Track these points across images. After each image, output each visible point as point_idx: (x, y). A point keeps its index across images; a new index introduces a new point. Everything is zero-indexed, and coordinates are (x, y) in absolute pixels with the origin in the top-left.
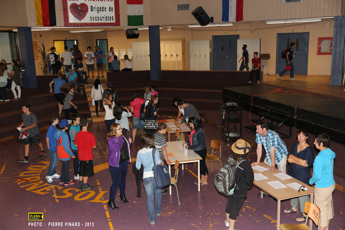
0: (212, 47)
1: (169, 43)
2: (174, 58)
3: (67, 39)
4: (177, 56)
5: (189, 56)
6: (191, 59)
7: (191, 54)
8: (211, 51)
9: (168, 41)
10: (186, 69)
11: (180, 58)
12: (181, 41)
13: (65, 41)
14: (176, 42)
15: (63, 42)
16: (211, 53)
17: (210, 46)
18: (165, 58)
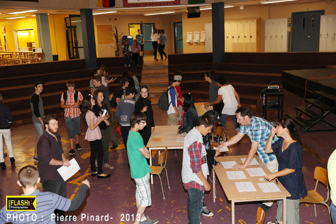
0: (291, 26)
1: (242, 23)
2: (247, 40)
3: (143, 23)
4: (251, 38)
5: (264, 37)
6: (266, 41)
7: (266, 35)
8: (290, 31)
9: (241, 21)
10: (261, 52)
11: (254, 40)
12: (256, 21)
13: (141, 25)
14: (250, 21)
15: (140, 25)
16: (289, 34)
17: (289, 25)
18: (238, 40)
